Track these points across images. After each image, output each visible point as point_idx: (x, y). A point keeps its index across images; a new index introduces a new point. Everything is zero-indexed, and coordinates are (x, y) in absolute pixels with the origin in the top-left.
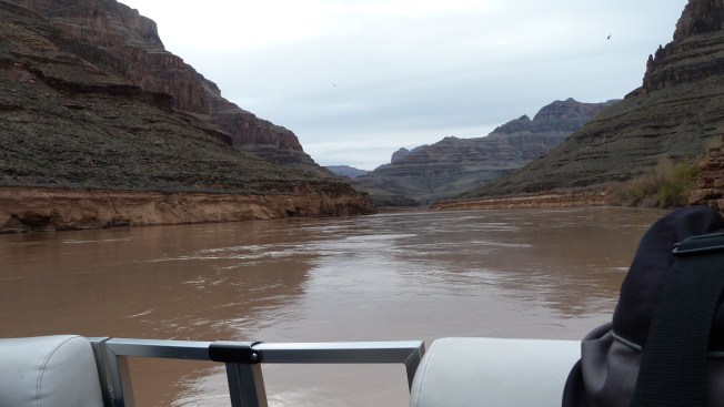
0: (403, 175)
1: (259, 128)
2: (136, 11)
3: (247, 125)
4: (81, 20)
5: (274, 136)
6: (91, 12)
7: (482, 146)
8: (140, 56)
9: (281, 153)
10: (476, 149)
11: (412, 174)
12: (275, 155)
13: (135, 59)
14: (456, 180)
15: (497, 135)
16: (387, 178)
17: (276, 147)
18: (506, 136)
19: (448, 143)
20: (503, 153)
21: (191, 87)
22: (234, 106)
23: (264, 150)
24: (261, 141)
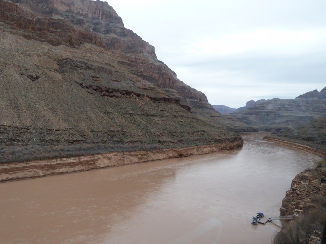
0: (252, 114)
1: (192, 93)
2: (148, 43)
3: (187, 91)
4: (135, 54)
5: (197, 96)
6: (139, 52)
7: (292, 103)
8: (153, 67)
9: (200, 104)
10: (288, 105)
11: (256, 114)
12: (198, 105)
13: (151, 68)
14: (277, 119)
15: (300, 99)
16: (244, 116)
17: (198, 101)
18: (305, 99)
19: (275, 101)
20: (303, 108)
21: (170, 78)
22: (182, 82)
23: (193, 102)
24: (192, 98)
